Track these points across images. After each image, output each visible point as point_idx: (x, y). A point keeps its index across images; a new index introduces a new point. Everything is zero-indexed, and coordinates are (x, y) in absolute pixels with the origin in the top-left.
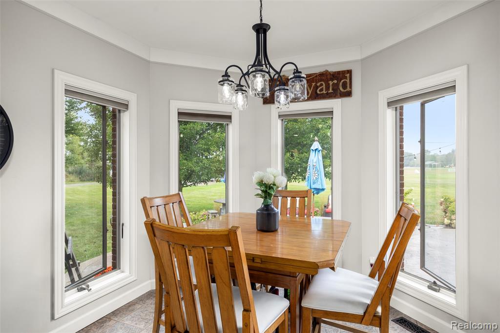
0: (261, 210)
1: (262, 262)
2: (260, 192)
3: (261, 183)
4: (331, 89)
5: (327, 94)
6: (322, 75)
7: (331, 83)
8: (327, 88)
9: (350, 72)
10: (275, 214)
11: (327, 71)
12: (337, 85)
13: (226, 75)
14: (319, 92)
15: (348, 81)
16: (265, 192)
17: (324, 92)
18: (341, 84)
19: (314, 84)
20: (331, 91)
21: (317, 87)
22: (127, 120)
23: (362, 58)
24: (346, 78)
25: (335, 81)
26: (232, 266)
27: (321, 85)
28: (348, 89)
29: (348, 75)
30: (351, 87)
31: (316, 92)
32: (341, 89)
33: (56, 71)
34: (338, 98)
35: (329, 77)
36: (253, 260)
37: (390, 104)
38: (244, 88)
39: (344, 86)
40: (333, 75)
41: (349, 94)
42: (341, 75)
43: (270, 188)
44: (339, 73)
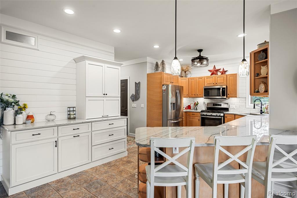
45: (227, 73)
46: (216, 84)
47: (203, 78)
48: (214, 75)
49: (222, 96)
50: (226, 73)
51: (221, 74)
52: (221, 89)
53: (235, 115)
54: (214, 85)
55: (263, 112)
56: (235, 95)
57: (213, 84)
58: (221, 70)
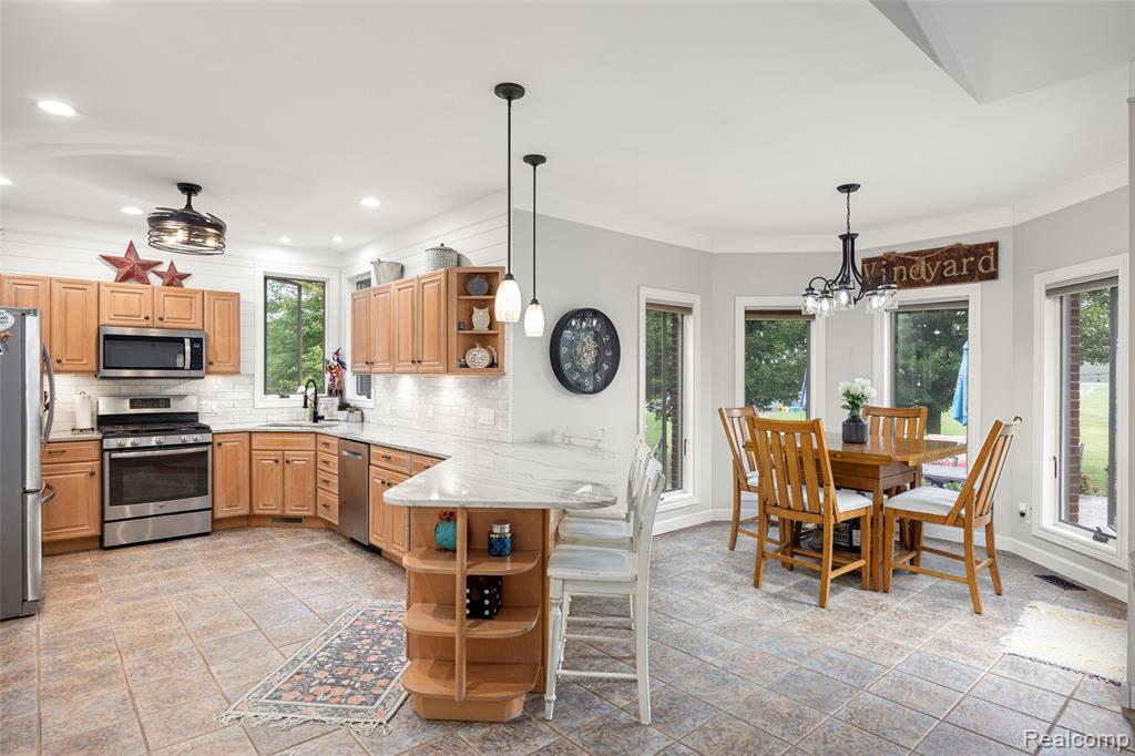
0: (849, 421)
1: (843, 457)
2: (847, 404)
3: (847, 394)
4: (965, 269)
5: (959, 276)
6: (951, 250)
7: (965, 261)
8: (960, 268)
9: (995, 245)
10: (863, 426)
11: (960, 244)
12: (975, 263)
13: (811, 289)
14: (946, 275)
15: (992, 258)
16: (852, 403)
17: (955, 274)
18: (980, 262)
19: (938, 263)
20: (965, 272)
21: (944, 268)
22: (690, 325)
23: (1016, 224)
24: (988, 253)
25: (972, 259)
26: (818, 461)
27: (951, 264)
28: (992, 269)
29: (992, 250)
30: (996, 265)
31: (942, 275)
32: (981, 269)
33: (641, 288)
34: (976, 281)
35: (962, 253)
36: (835, 456)
37: (1050, 292)
38: (830, 295)
39: (986, 264)
40: (968, 250)
41: (994, 276)
42: (981, 250)
43: (858, 398)
44: (977, 246)
45: (187, 284)
46: (161, 319)
47: (92, 291)
48: (132, 284)
49: (192, 368)
50: (183, 282)
51: (168, 285)
52: (187, 341)
53: (250, 433)
54: (151, 324)
55: (322, 418)
56: (233, 366)
57: (147, 318)
58: (164, 268)
